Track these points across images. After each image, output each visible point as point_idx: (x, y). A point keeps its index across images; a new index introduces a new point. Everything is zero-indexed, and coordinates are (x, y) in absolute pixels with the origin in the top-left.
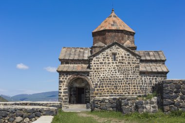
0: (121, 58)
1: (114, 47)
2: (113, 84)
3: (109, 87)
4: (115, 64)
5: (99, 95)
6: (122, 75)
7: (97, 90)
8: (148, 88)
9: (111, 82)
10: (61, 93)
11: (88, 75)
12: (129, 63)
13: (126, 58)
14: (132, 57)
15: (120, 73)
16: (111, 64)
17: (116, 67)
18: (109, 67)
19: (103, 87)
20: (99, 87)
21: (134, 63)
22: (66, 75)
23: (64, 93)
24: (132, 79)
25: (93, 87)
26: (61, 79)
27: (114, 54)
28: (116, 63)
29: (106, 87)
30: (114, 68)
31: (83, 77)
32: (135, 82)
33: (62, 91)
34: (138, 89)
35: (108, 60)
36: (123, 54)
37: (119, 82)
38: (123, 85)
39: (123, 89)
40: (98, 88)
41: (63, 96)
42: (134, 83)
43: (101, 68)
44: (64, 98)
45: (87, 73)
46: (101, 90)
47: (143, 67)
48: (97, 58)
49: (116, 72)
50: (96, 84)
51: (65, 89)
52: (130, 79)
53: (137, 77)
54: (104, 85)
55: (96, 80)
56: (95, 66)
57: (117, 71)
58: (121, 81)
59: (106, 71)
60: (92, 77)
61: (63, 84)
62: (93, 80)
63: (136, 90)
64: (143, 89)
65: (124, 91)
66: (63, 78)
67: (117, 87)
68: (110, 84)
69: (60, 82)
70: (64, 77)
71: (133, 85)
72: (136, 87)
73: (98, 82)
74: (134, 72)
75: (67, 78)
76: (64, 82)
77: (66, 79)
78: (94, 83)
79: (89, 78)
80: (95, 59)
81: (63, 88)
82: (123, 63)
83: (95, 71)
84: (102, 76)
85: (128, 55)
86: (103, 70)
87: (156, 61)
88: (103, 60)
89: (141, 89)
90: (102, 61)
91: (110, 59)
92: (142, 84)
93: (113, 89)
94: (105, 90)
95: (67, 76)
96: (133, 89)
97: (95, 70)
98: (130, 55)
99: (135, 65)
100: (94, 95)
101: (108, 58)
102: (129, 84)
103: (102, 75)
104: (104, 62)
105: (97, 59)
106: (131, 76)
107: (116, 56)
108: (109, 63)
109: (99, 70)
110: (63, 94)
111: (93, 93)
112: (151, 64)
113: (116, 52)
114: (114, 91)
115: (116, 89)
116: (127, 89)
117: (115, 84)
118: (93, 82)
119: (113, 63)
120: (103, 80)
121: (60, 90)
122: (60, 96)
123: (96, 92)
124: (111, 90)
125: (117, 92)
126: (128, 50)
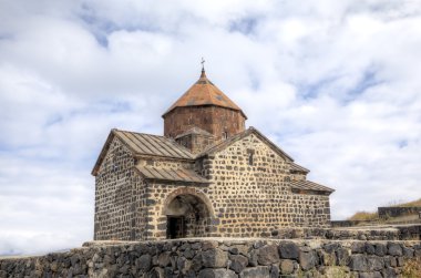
0: (261, 161)
1: (249, 138)
2: (250, 211)
3: (243, 215)
4: (252, 172)
5: (227, 232)
6: (265, 194)
7: (224, 222)
8: (304, 219)
9: (246, 206)
10: (152, 227)
11: (206, 191)
13: (269, 160)
14: (279, 160)
15: (260, 189)
16: (247, 171)
17: (255, 178)
18: (243, 176)
19: (232, 216)
20: (227, 216)
21: (282, 172)
23: (159, 227)
24: (281, 201)
25: (215, 214)
26: (153, 198)
28: (254, 169)
29: (238, 215)
30: (251, 179)
32: (285, 208)
33: (154, 223)
34: (290, 220)
35: (241, 163)
36: (264, 155)
37: (260, 206)
38: (266, 212)
39: (266, 220)
40: (225, 218)
41: (158, 235)
42: (284, 210)
43: (229, 178)
45: (205, 186)
46: (230, 222)
48: (221, 157)
49: (254, 187)
50: (222, 210)
51: (162, 219)
52: (277, 201)
53: (288, 198)
54: (235, 213)
55: (221, 201)
56: (218, 172)
57: (256, 185)
58: (264, 205)
59: (237, 183)
60: (213, 195)
61: (158, 208)
62: (215, 200)
63: (288, 222)
64: (298, 220)
65: (268, 225)
66: (156, 195)
67: (256, 216)
68: (246, 210)
69: (151, 204)
70: (159, 191)
71: (282, 213)
72: (287, 218)
73: (224, 205)
74: (283, 189)
75: (166, 194)
76: (160, 202)
77: (163, 196)
78: (218, 208)
79: (208, 195)
80: (217, 157)
81: (155, 217)
82: (264, 170)
83: (219, 184)
84: (230, 194)
85: (273, 156)
86: (231, 181)
88: (233, 162)
89: (294, 220)
90: (230, 164)
91: (245, 162)
92: (296, 211)
93: (251, 220)
94: (238, 223)
95: (165, 191)
96: (283, 222)
97: (219, 180)
98: (276, 155)
99: (284, 175)
100: (218, 232)
102: (276, 211)
103: (230, 191)
104: (233, 166)
105: (222, 160)
106: (278, 197)
107: (255, 156)
108: (242, 169)
109: (226, 181)
110: (156, 231)
111: (215, 229)
113: (253, 148)
114: (253, 225)
115: (256, 220)
116: (274, 220)
117: (254, 210)
118: (215, 205)
119: (249, 169)
120: (233, 201)
121: (151, 220)
122: (151, 234)
123: (221, 225)
124: (248, 223)
125: (257, 227)
126: (273, 147)
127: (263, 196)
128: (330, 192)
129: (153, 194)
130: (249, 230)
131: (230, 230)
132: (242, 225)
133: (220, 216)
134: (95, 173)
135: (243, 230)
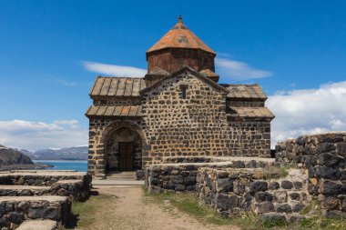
0: (195, 94)
1: (183, 75)
2: (182, 139)
3: (174, 142)
4: (185, 105)
5: (157, 156)
6: (197, 123)
7: (155, 148)
8: (239, 144)
9: (178, 134)
10: (93, 152)
11: (139, 123)
13: (203, 93)
14: (214, 92)
15: (193, 119)
16: (179, 104)
17: (187, 110)
18: (175, 109)
19: (164, 143)
20: (158, 143)
21: (216, 103)
22: (102, 121)
23: (98, 152)
24: (214, 129)
25: (147, 142)
26: (93, 130)
27: (184, 88)
28: (187, 102)
29: (169, 142)
30: (183, 111)
32: (219, 135)
33: (95, 149)
34: (222, 146)
35: (174, 98)
36: (199, 88)
37: (191, 134)
38: (198, 139)
39: (197, 146)
40: (156, 145)
41: (97, 158)
42: (216, 136)
43: (161, 112)
44: (97, 162)
45: (138, 120)
46: (161, 147)
48: (154, 94)
49: (186, 118)
50: (154, 138)
51: (100, 146)
52: (210, 129)
53: (222, 125)
54: (166, 140)
55: (153, 130)
56: (152, 107)
57: (188, 116)
58: (196, 133)
59: (170, 115)
60: (146, 126)
61: (97, 138)
62: (148, 131)
63: (220, 147)
64: (232, 145)
65: (199, 150)
66: (96, 128)
67: (188, 142)
68: (177, 138)
69: (92, 134)
70: (98, 125)
71: (215, 139)
72: (220, 143)
73: (156, 134)
74: (217, 118)
76: (99, 134)
77: (101, 128)
78: (150, 136)
79: (141, 127)
80: (150, 94)
81: (95, 145)
82: (198, 102)
83: (152, 116)
84: (162, 124)
85: (207, 89)
86: (164, 113)
88: (165, 97)
89: (228, 146)
90: (163, 99)
91: (177, 96)
92: (230, 137)
93: (181, 146)
94: (168, 148)
95: (103, 125)
96: (215, 147)
97: (152, 113)
98: (211, 88)
100: (150, 156)
101: (173, 94)
102: (208, 137)
103: (162, 122)
104: (166, 100)
105: (155, 96)
106: (211, 125)
107: (187, 91)
108: (175, 103)
109: (158, 114)
110: (95, 155)
111: (148, 153)
113: (186, 83)
114: (183, 150)
115: (187, 146)
116: (206, 146)
117: (185, 138)
118: (147, 134)
119: (182, 102)
120: (165, 130)
121: (91, 147)
122: (91, 157)
123: (153, 151)
124: (179, 148)
125: (188, 152)
126: (207, 82)
127: (194, 125)
128: (272, 118)
129: (93, 127)
131: (160, 155)
132: (173, 150)
133: (152, 143)
135: (173, 155)
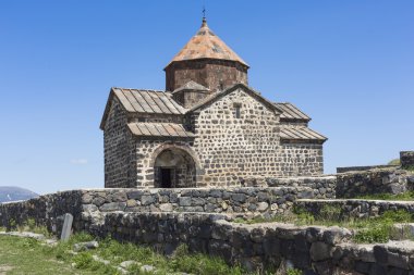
0: (248, 114)
1: (236, 92)
2: (236, 162)
3: (229, 165)
4: (238, 125)
5: (212, 181)
7: (209, 172)
8: (294, 167)
9: (233, 157)
10: (141, 178)
11: (192, 144)
12: (262, 123)
13: (257, 113)
14: (268, 112)
15: (247, 141)
16: (233, 124)
17: (241, 130)
18: (229, 129)
19: (218, 166)
20: (212, 166)
21: (271, 124)
22: (151, 142)
23: (148, 177)
24: (269, 151)
25: (200, 165)
26: (141, 152)
27: (237, 106)
28: (241, 122)
29: (224, 166)
30: (238, 131)
31: (182, 147)
32: (274, 157)
33: (143, 174)
34: (278, 169)
35: (227, 117)
36: (252, 107)
37: (246, 156)
38: (253, 162)
39: (253, 170)
40: (210, 169)
41: (147, 185)
42: (271, 159)
43: (215, 132)
45: (191, 140)
46: (215, 171)
47: (289, 131)
48: (207, 112)
49: (241, 139)
50: (207, 162)
51: (149, 171)
52: (264, 151)
53: (276, 148)
54: (221, 163)
55: (207, 153)
56: (204, 127)
57: (243, 137)
58: (251, 156)
59: (223, 136)
60: (199, 148)
61: (146, 161)
62: (201, 153)
63: (276, 171)
64: (287, 169)
66: (144, 150)
67: (243, 166)
68: (232, 161)
69: (140, 157)
70: (146, 146)
71: (270, 162)
72: (275, 167)
73: (210, 157)
74: (272, 139)
75: (153, 149)
76: (147, 156)
77: (150, 151)
78: (203, 159)
79: (193, 148)
80: (203, 113)
81: (144, 169)
82: (252, 122)
83: (205, 137)
84: (216, 146)
85: (261, 108)
86: (218, 134)
87: (294, 121)
88: (218, 116)
89: (282, 169)
90: (216, 118)
91: (231, 115)
92: (285, 160)
93: (237, 170)
94: (223, 172)
95: (152, 146)
96: (270, 170)
97: (205, 134)
98: (264, 108)
99: (272, 127)
100: (204, 182)
102: (263, 160)
103: (216, 143)
104: (219, 120)
105: (208, 115)
106: (266, 147)
107: (241, 110)
108: (229, 122)
109: (211, 135)
110: (144, 181)
111: (201, 178)
112: (286, 126)
113: (240, 101)
114: (239, 174)
115: (242, 170)
116: (261, 169)
117: (240, 161)
118: (201, 157)
119: (235, 122)
120: (219, 153)
121: (140, 171)
122: (140, 184)
123: (207, 175)
124: (234, 172)
125: (243, 176)
126: (261, 99)
127: (251, 147)
128: (323, 141)
129: (141, 149)
130: (235, 178)
131: (215, 179)
132: (228, 174)
133: (206, 167)
134: (102, 127)
135: (228, 179)
